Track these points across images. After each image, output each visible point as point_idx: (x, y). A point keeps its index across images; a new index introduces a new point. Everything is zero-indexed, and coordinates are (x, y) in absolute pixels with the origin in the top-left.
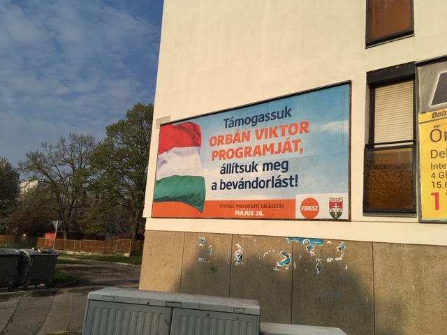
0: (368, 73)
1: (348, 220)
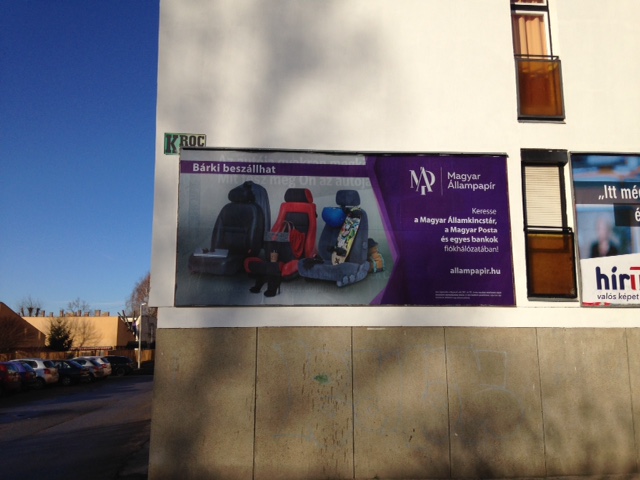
0: (522, 149)
1: (508, 300)
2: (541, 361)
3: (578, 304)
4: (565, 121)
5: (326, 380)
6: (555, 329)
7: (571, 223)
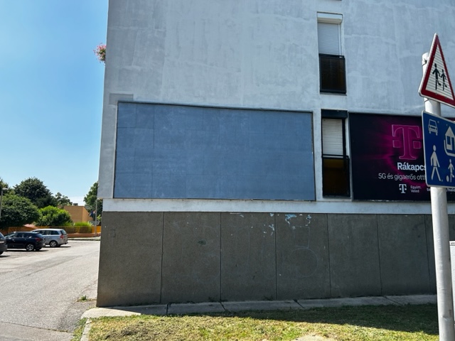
0: (322, 110)
1: (314, 200)
2: (330, 232)
3: (351, 200)
4: (347, 94)
5: (205, 243)
6: (337, 214)
7: (348, 153)
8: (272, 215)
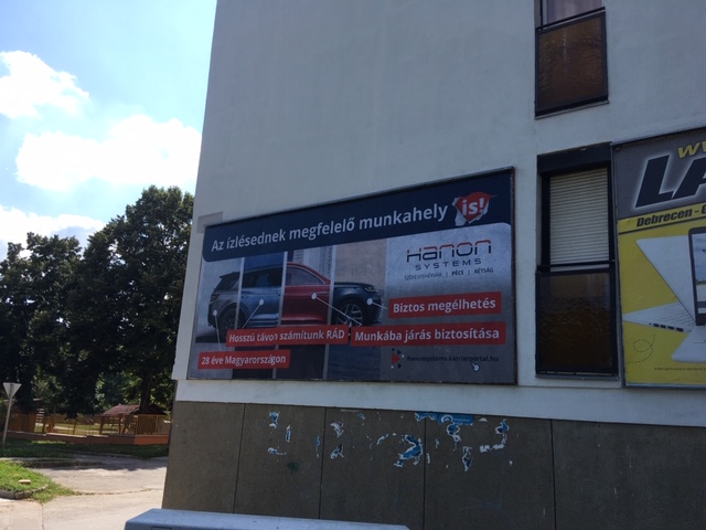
0: (538, 157)
1: (512, 381)
2: (558, 472)
3: (618, 384)
4: (610, 99)
5: (297, 469)
8: (419, 418)
